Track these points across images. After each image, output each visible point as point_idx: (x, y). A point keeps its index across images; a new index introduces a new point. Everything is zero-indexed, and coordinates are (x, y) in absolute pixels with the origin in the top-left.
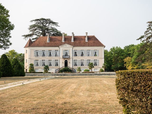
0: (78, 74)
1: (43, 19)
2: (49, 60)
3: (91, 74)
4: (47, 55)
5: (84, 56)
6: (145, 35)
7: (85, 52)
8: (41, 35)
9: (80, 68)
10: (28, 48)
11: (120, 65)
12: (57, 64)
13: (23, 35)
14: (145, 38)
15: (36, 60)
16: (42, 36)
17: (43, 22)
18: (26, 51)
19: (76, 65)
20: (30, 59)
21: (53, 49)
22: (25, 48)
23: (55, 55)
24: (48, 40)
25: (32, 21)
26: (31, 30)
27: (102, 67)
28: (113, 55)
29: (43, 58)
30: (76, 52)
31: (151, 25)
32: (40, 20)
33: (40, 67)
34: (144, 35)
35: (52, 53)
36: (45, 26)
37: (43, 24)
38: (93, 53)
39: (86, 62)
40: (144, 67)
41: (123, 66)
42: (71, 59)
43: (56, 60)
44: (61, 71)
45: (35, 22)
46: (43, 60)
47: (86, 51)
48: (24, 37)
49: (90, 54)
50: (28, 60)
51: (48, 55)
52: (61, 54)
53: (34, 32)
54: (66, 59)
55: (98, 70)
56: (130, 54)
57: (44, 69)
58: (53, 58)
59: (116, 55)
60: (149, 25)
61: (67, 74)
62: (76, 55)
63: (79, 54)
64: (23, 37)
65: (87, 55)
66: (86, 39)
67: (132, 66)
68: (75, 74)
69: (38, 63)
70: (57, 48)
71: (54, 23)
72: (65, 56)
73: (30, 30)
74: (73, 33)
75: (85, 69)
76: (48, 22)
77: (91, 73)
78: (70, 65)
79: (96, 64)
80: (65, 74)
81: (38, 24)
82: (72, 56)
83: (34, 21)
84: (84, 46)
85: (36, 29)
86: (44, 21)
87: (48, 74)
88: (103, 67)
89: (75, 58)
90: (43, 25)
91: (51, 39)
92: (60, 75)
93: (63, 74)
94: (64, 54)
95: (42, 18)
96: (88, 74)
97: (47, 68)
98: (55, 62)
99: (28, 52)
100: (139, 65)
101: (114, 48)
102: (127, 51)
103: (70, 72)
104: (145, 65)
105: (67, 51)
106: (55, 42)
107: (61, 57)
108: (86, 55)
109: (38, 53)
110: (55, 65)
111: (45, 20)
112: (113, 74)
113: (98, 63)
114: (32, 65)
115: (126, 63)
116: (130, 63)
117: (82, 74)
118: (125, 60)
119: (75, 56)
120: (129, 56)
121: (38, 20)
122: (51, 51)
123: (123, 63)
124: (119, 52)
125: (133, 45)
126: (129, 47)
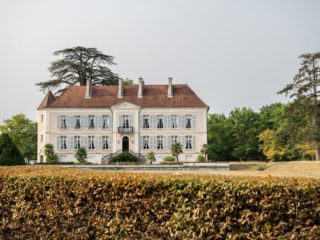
0: (148, 168)
1: (81, 49)
2: (90, 137)
3: (176, 167)
4: (86, 127)
5: (164, 128)
6: (295, 83)
7: (167, 120)
8: (76, 82)
9: (152, 153)
10: (45, 111)
11: (250, 147)
12: (107, 145)
13: (39, 82)
14: (295, 91)
15: (62, 137)
16: (78, 84)
17: (81, 55)
18: (40, 117)
19: (146, 147)
20: (50, 133)
21: (98, 112)
22: (39, 112)
23: (102, 127)
24: (87, 93)
25: (57, 53)
26: (56, 73)
27: (200, 152)
28: (236, 125)
29: (77, 132)
30: (146, 120)
31: (307, 62)
32: (73, 51)
33: (70, 152)
34: (292, 83)
35: (96, 122)
36: (85, 63)
37: (80, 58)
38: (183, 122)
39: (167, 140)
40: (300, 151)
41: (256, 149)
42: (137, 135)
43: (103, 137)
44: (114, 160)
45: (65, 55)
46: (75, 137)
47: (167, 117)
48: (41, 86)
49: (178, 124)
50: (45, 135)
51: (88, 125)
52: (116, 124)
53: (63, 76)
54: (125, 135)
55: (195, 158)
56: (271, 123)
57: (76, 156)
58: (98, 133)
59: (243, 125)
60: (305, 62)
61: (124, 168)
62: (146, 125)
63: (153, 123)
64: (39, 87)
65: (171, 126)
66: (170, 91)
67: (274, 150)
68: (141, 166)
69: (67, 143)
70: (106, 111)
71: (104, 57)
72: (124, 127)
73: (54, 71)
74: (141, 79)
75: (165, 156)
76: (93, 55)
77: (176, 164)
78: (134, 148)
79: (190, 145)
80: (121, 166)
81: (71, 58)
82: (139, 129)
83: (61, 54)
84: (163, 106)
85: (66, 71)
86: (83, 52)
87: (83, 166)
88: (202, 151)
89: (145, 132)
90: (81, 61)
91: (94, 92)
92: (110, 168)
93: (114, 167)
94: (122, 124)
95: (79, 47)
96: (170, 167)
97: (82, 154)
98: (103, 141)
99: (44, 119)
100: (290, 148)
101: (237, 111)
102: (267, 117)
103: (133, 163)
104: (302, 146)
105: (127, 116)
106: (103, 97)
107: (115, 129)
108: (167, 126)
109: (66, 122)
110: (102, 147)
111: (85, 50)
112: (222, 167)
113: (194, 142)
114: (49, 148)
115: (262, 142)
116: (271, 143)
117: (157, 168)
118: (261, 136)
119: (144, 128)
120: (271, 128)
121: (70, 50)
122: (93, 116)
123: (257, 143)
124: (248, 120)
125: (279, 105)
126: (270, 107)
